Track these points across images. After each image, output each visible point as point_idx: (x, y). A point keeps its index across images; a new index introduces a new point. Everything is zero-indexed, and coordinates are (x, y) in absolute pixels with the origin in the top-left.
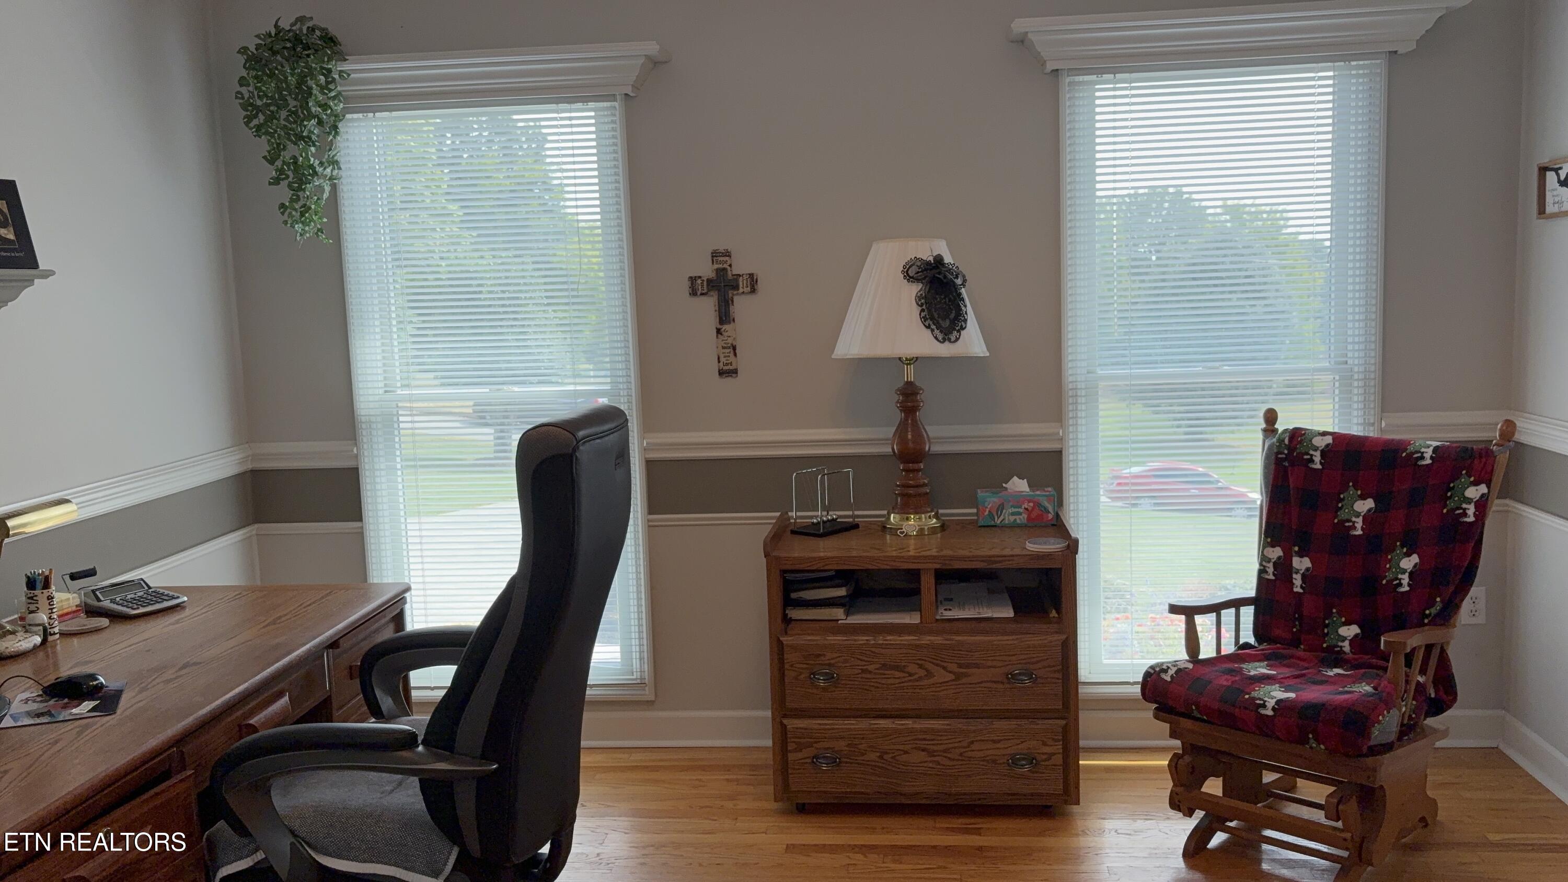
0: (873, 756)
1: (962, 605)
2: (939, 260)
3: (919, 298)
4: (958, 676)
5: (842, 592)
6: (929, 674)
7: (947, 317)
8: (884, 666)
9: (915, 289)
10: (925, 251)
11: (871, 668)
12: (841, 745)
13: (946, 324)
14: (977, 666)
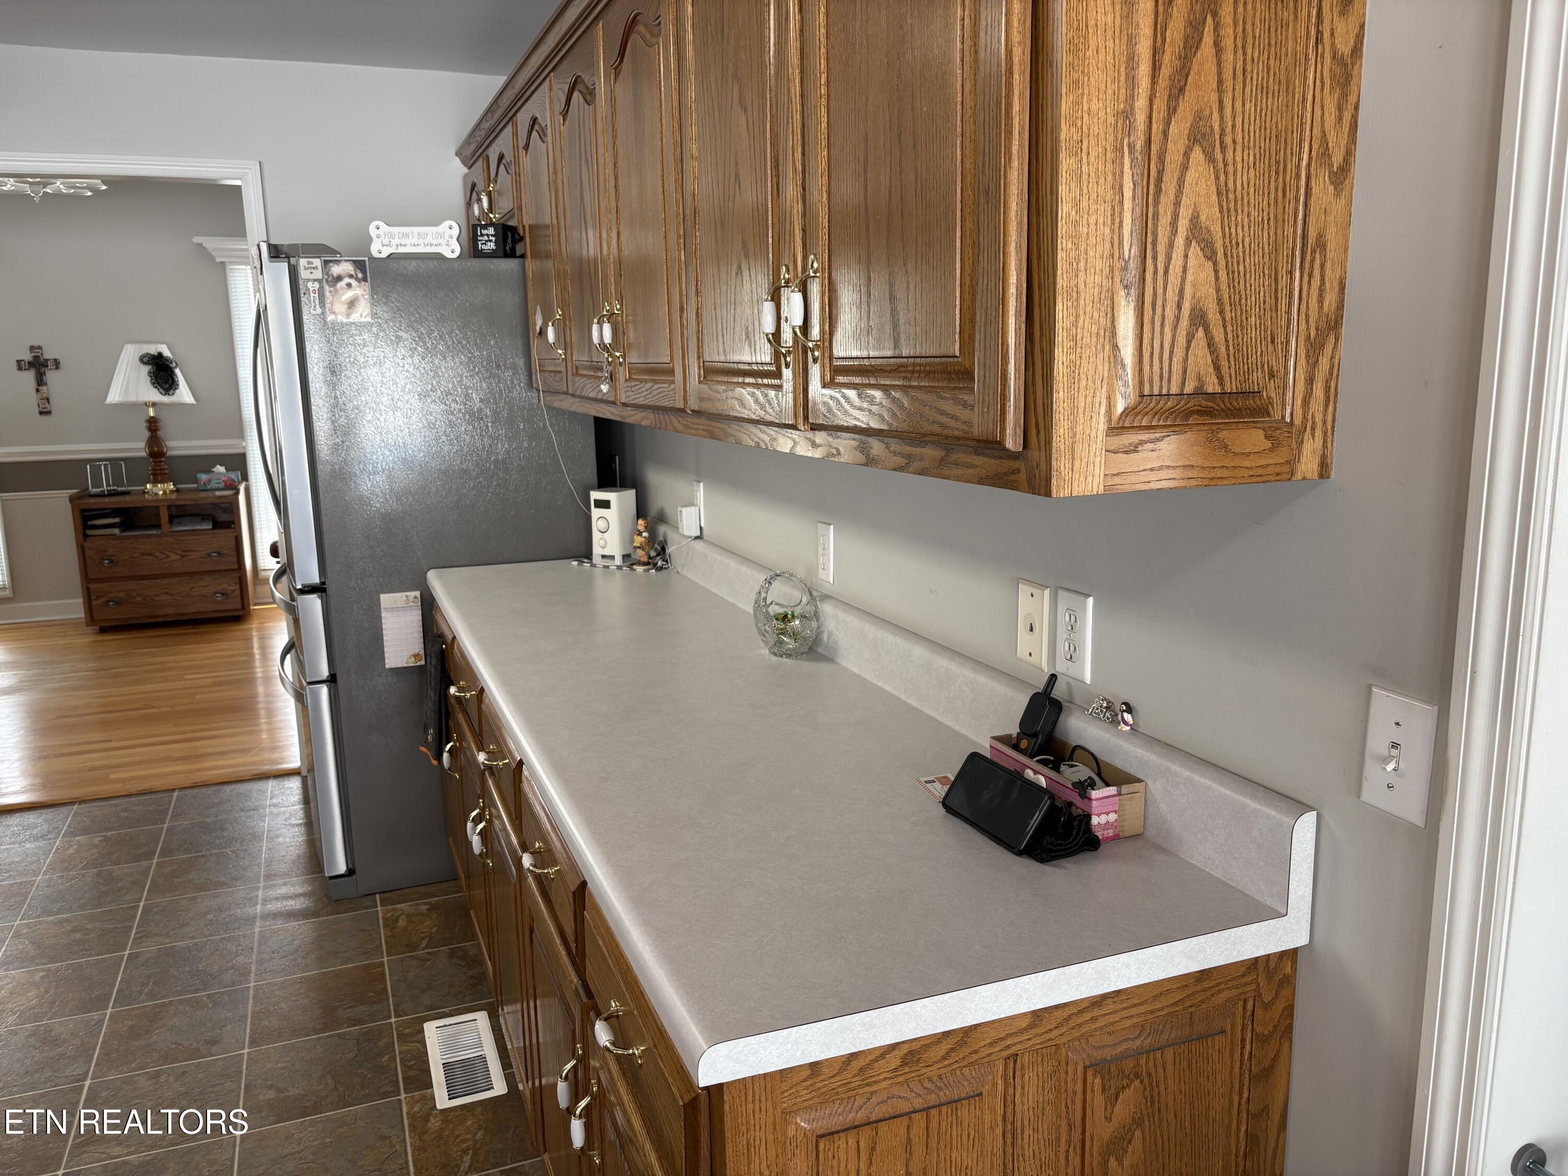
0: (140, 599)
1: (185, 525)
2: (160, 355)
3: (149, 373)
4: (183, 556)
5: (117, 520)
6: (168, 557)
7: (167, 382)
8: (143, 554)
9: (147, 368)
10: (153, 350)
11: (135, 555)
12: (122, 595)
13: (167, 386)
14: (192, 551)
